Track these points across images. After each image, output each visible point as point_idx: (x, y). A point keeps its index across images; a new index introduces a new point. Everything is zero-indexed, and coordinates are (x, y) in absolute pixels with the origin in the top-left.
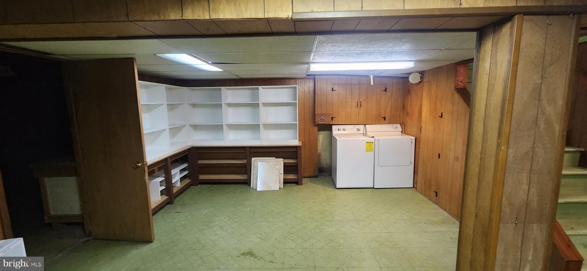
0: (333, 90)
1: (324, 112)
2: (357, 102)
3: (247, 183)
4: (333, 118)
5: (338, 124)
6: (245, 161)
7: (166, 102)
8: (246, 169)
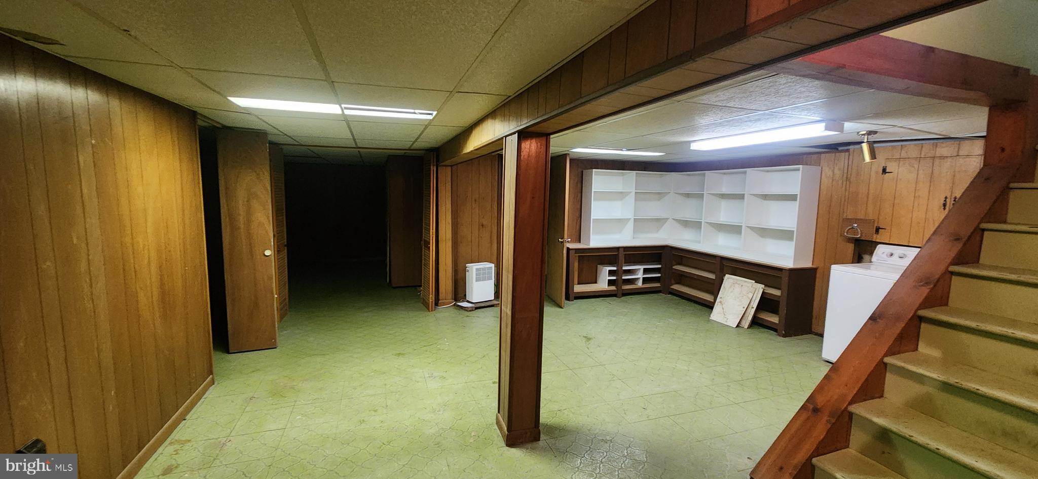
0: (884, 171)
1: (861, 216)
2: (946, 198)
3: (710, 306)
4: (880, 230)
5: (891, 242)
6: (712, 276)
7: (634, 189)
8: (714, 288)
